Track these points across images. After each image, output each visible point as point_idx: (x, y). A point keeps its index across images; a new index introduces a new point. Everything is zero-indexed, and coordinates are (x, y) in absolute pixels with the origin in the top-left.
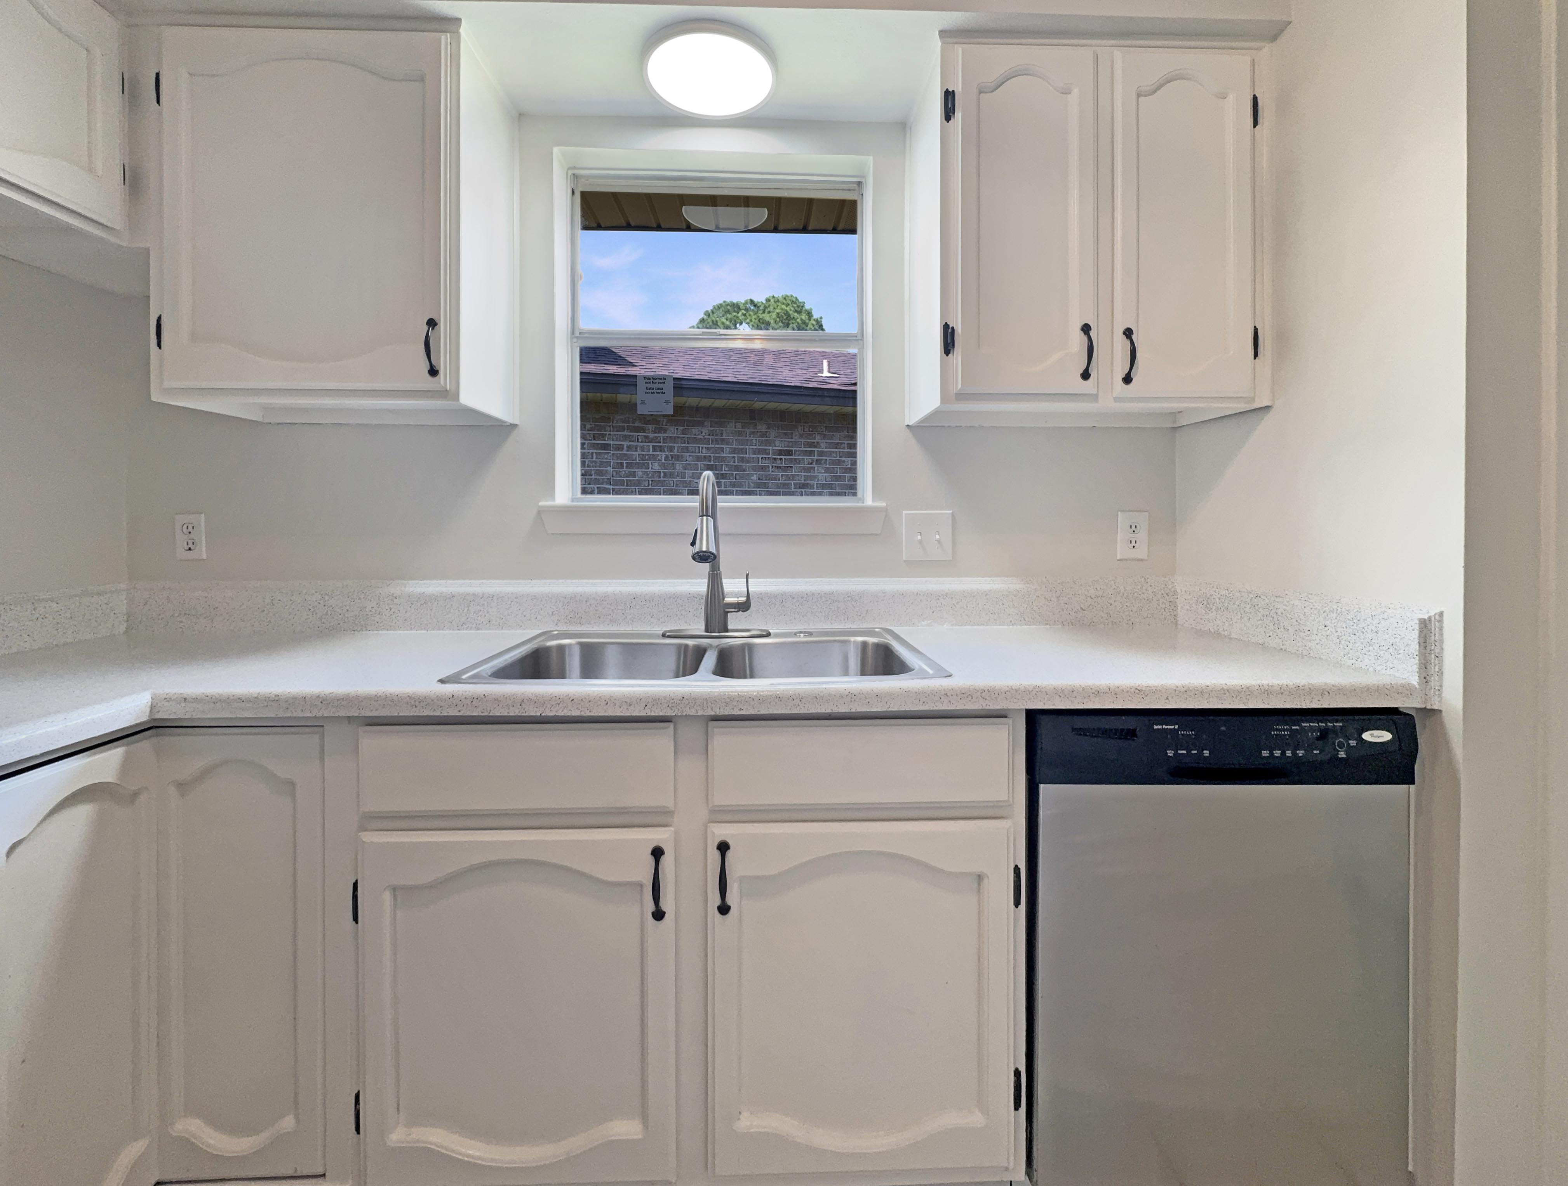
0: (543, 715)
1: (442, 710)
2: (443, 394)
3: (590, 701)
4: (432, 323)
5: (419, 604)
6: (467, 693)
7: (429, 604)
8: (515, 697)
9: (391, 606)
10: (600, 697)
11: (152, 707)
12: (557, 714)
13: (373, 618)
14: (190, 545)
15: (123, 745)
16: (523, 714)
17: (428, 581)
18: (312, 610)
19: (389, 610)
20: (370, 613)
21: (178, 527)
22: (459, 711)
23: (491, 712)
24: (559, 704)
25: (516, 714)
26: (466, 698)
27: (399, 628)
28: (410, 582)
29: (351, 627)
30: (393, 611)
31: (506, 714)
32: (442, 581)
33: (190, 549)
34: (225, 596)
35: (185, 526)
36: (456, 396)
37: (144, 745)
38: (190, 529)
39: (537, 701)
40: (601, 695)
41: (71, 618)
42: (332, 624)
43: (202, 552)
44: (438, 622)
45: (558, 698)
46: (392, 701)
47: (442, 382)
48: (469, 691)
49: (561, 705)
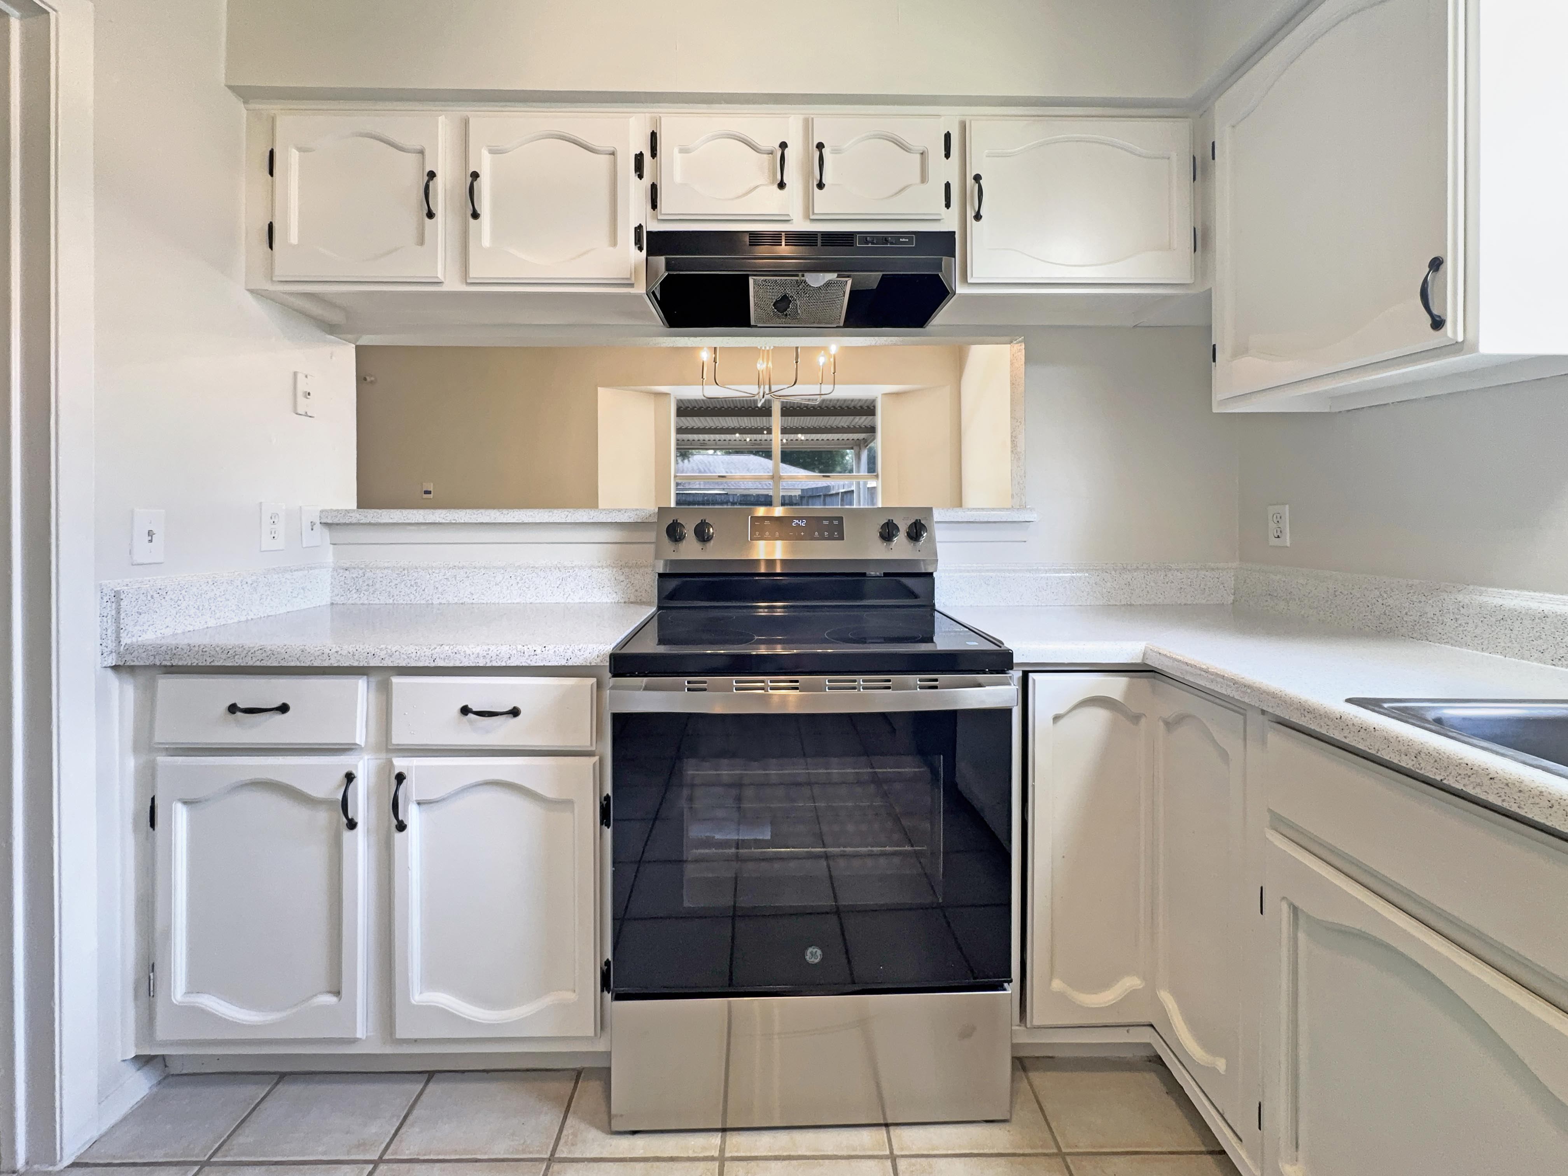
0: (1444, 782)
1: (1328, 729)
2: (1456, 348)
3: (1520, 791)
4: (1436, 264)
5: (1494, 619)
6: (1357, 719)
7: (1509, 622)
8: (1410, 744)
9: (1457, 617)
10: (1541, 792)
11: (1144, 654)
12: (1464, 789)
13: (1435, 627)
14: (1279, 533)
15: (1127, 677)
16: (1417, 770)
17: (1516, 592)
18: (1370, 607)
19: (1454, 621)
20: (1431, 621)
21: (1270, 517)
22: (1345, 737)
23: (1379, 753)
24: (1469, 777)
25: (1407, 767)
26: (1353, 724)
27: (1467, 646)
28: (1490, 589)
29: (1410, 634)
30: (1459, 622)
31: (1396, 761)
32: (1537, 594)
33: (1278, 537)
34: (1297, 582)
35: (1275, 516)
36: (1474, 348)
37: (1142, 682)
38: (1279, 519)
39: (1438, 760)
40: (1543, 790)
41: (1191, 585)
42: (1390, 626)
43: (1287, 540)
44: (1522, 648)
45: (1469, 766)
46: (1285, 702)
47: (1450, 334)
48: (1360, 718)
49: (1472, 779)
